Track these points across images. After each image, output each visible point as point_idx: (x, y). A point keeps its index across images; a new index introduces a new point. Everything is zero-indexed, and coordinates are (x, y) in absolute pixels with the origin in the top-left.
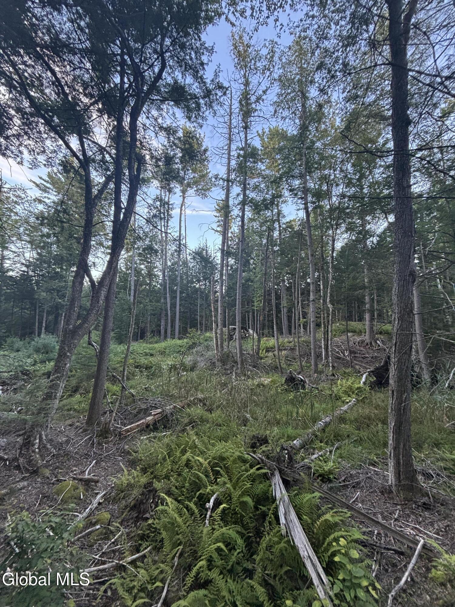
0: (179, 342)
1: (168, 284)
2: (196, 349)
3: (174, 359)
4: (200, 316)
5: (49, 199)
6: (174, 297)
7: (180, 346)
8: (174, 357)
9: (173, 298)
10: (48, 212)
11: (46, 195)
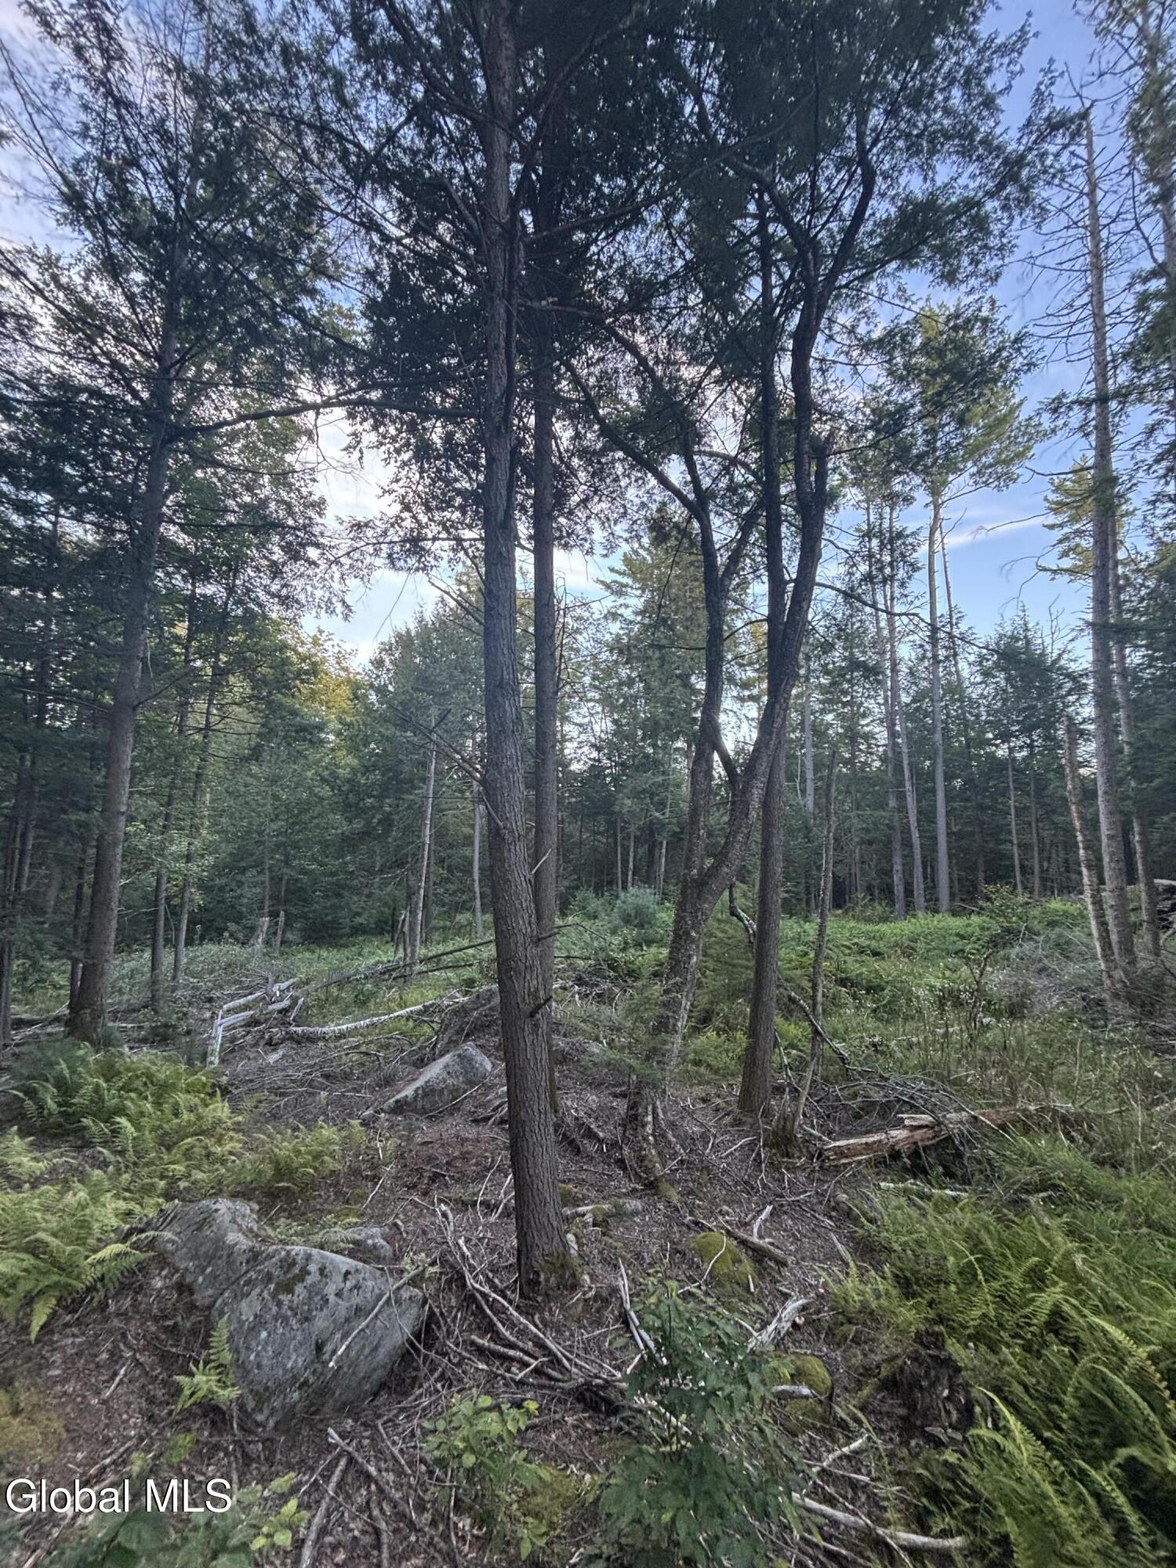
0: (957, 923)
1: (905, 757)
2: (1017, 949)
3: (948, 973)
4: (1019, 846)
5: (627, 606)
6: (927, 790)
7: (963, 937)
8: (947, 967)
9: (925, 793)
10: (628, 635)
11: (621, 601)
